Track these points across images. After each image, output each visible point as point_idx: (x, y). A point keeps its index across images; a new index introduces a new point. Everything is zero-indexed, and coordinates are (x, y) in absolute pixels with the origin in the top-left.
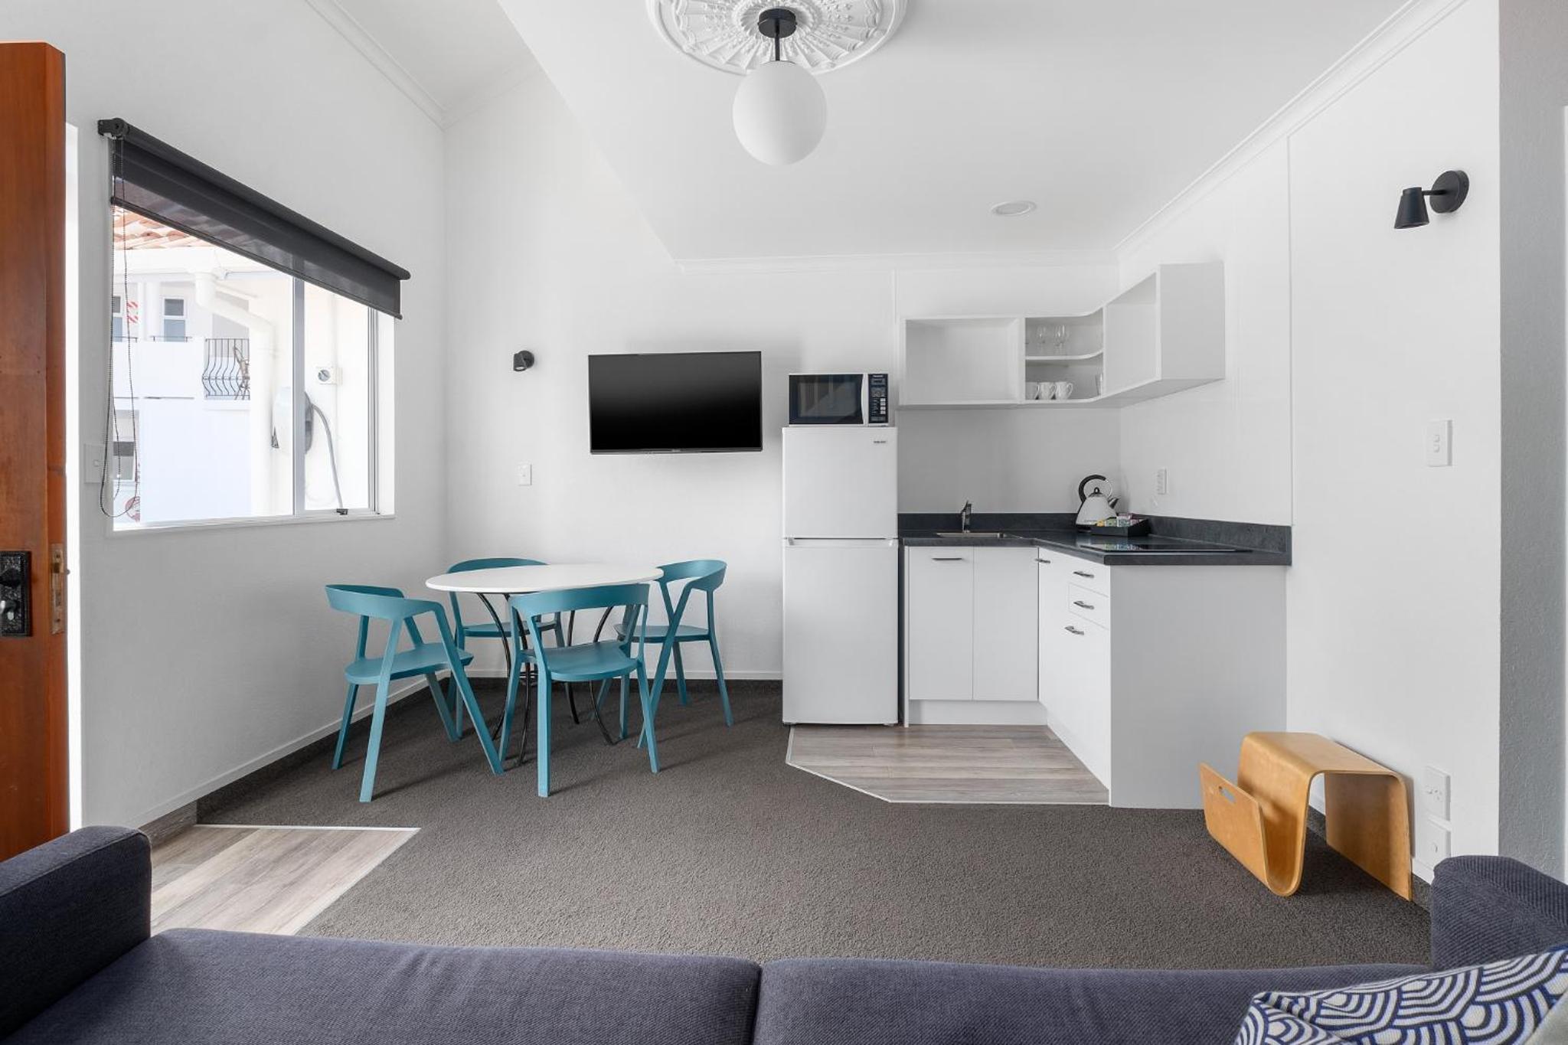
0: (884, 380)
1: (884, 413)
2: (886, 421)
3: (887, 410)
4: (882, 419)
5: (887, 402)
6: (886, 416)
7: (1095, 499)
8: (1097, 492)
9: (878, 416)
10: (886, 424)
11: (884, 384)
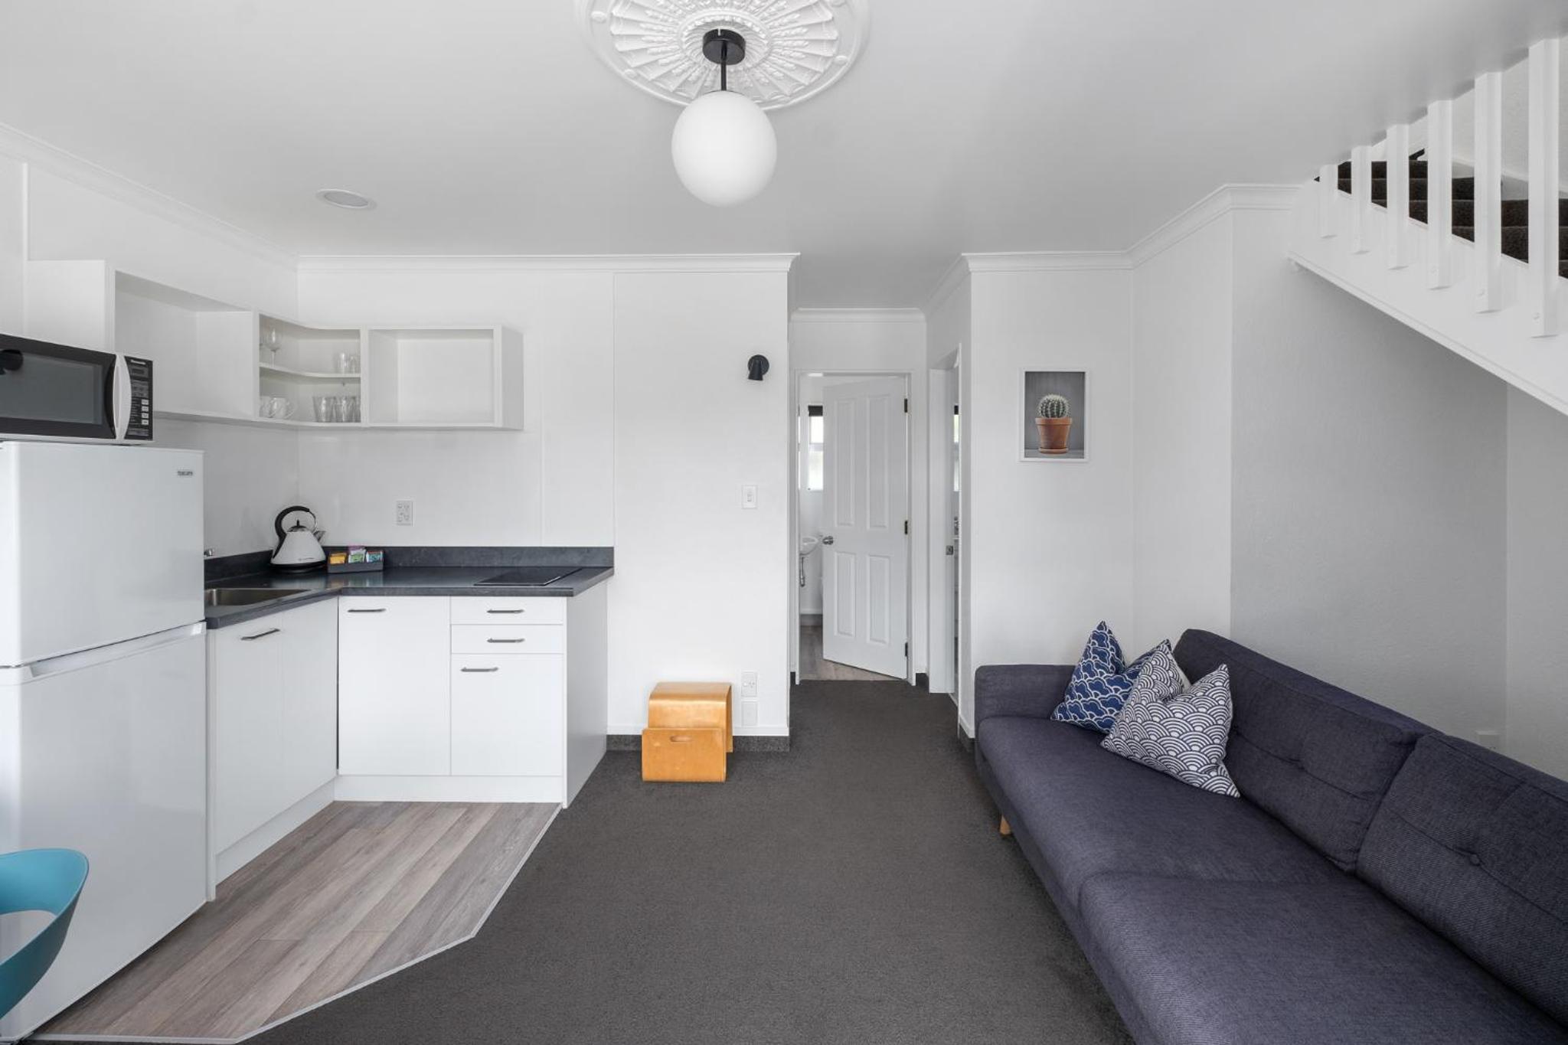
0: (146, 370)
1: (145, 423)
2: (150, 437)
3: (150, 419)
4: (144, 432)
5: (150, 406)
6: (150, 428)
7: (299, 533)
8: (298, 527)
9: (141, 430)
10: (150, 442)
11: (146, 375)
